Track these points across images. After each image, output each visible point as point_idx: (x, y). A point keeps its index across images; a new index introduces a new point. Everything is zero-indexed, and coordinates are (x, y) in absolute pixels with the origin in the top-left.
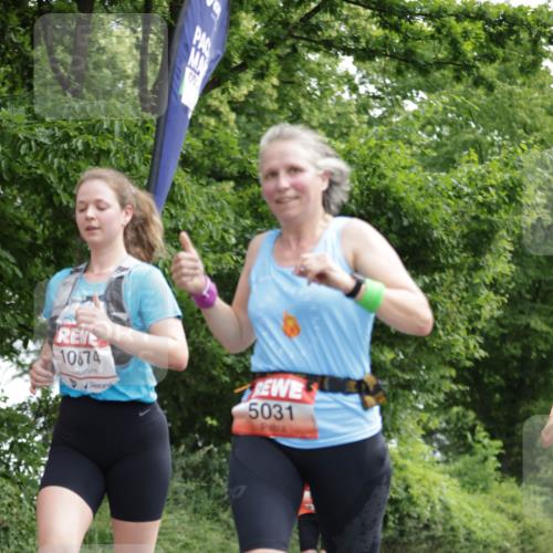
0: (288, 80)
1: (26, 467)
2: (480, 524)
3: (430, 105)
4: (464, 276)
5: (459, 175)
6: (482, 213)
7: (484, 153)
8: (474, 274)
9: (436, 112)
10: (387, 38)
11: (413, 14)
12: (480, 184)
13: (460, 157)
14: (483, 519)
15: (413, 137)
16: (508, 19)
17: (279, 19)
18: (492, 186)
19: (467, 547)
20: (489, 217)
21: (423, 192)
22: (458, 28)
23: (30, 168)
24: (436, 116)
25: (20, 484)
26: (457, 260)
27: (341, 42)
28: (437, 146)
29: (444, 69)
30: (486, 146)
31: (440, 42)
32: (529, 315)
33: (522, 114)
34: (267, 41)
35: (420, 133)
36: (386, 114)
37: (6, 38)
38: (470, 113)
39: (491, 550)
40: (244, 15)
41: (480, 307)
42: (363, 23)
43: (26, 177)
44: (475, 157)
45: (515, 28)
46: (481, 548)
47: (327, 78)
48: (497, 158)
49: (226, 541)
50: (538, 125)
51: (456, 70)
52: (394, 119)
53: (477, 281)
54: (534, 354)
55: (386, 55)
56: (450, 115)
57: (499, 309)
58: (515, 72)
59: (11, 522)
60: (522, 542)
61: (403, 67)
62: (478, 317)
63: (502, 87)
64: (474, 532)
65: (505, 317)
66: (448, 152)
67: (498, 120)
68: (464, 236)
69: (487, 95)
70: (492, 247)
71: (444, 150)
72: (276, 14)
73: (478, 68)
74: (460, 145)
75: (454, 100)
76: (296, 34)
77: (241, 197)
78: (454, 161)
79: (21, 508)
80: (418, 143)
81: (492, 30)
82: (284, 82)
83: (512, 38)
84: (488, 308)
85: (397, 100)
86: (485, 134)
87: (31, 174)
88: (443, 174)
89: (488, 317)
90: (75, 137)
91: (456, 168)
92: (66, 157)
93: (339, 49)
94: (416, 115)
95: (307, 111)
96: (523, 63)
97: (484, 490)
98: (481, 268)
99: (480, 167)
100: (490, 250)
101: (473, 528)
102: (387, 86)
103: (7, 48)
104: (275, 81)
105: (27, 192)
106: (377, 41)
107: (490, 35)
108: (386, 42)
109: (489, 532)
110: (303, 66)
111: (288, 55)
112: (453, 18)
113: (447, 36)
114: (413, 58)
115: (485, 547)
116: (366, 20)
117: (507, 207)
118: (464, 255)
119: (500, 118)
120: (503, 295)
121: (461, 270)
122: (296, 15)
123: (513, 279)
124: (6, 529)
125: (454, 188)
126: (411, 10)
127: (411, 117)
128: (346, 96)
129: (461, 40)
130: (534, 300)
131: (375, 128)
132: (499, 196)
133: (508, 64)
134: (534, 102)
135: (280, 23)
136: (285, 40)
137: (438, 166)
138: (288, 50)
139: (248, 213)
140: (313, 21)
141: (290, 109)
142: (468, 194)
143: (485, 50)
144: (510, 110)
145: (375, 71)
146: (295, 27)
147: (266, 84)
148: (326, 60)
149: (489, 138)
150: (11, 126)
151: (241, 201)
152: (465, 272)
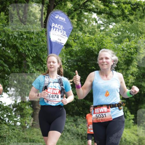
0: (79, 20)
1: (11, 121)
2: (128, 137)
3: (116, 26)
4: (125, 72)
5: (124, 45)
6: (129, 55)
7: (130, 39)
8: (127, 71)
9: (118, 28)
10: (105, 8)
11: (112, 3)
12: (129, 47)
13: (124, 40)
14: (129, 136)
15: (112, 35)
16: (137, 4)
17: (77, 3)
18: (132, 48)
19: (125, 143)
20: (131, 56)
21: (114, 49)
22: (124, 6)
23: (12, 42)
24: (118, 29)
25: (9, 126)
26: (123, 67)
27: (93, 10)
28: (118, 37)
29: (120, 17)
30: (131, 37)
31: (119, 10)
32: (142, 82)
33: (140, 29)
34: (74, 10)
35: (113, 34)
36: (105, 29)
37: (6, 8)
38: (127, 29)
39: (131, 144)
40: (68, 2)
41: (129, 80)
42: (99, 5)
43: (11, 45)
44: (128, 40)
45: (139, 6)
46: (128, 143)
47: (89, 19)
48: (134, 40)
49: (62, 141)
50: (144, 32)
51: (123, 17)
52: (107, 30)
53: (128, 73)
54: (143, 92)
55: (105, 13)
56: (121, 29)
57: (134, 80)
58: (138, 18)
59: (7, 136)
60: (139, 142)
61: (109, 16)
62: (128, 82)
63: (135, 22)
64: (127, 139)
65: (135, 82)
66: (121, 39)
67: (134, 31)
68: (125, 61)
69: (131, 24)
70: (132, 64)
71: (120, 38)
72: (76, 2)
73: (129, 17)
74: (124, 37)
75: (122, 25)
76: (81, 8)
77: (67, 50)
78: (122, 41)
79: (9, 132)
80: (113, 36)
81: (132, 7)
82: (78, 20)
83: (138, 9)
84: (131, 80)
85: (107, 25)
86: (130, 34)
87: (12, 44)
88: (119, 44)
89: (131, 82)
90: (24, 34)
91: (123, 43)
92: (22, 40)
93: (93, 12)
94: (112, 29)
95: (84, 28)
96: (140, 16)
97: (129, 128)
98: (129, 69)
99: (129, 43)
100: (131, 65)
101: (126, 138)
102: (105, 21)
103: (6, 11)
104: (76, 20)
105: (11, 49)
106: (103, 9)
107: (132, 8)
108: (105, 10)
109: (130, 139)
110: (83, 16)
111: (79, 13)
112: (123, 4)
113: (121, 8)
114: (112, 14)
115: (129, 143)
116: (100, 4)
117: (136, 53)
118: (125, 66)
119: (134, 30)
120: (135, 77)
121: (124, 70)
122: (82, 3)
123: (137, 73)
124: (5, 138)
125: (122, 48)
126: (112, 1)
127: (111, 30)
128: (94, 24)
129: (124, 9)
130: (143, 78)
131: (102, 32)
132: (134, 51)
133: (137, 16)
134: (143, 26)
135: (77, 5)
136: (79, 9)
137: (118, 43)
138: (79, 12)
139: (68, 54)
140: (86, 4)
141: (80, 27)
142: (126, 50)
143: (131, 12)
144: (137, 28)
145: (102, 17)
146: (81, 6)
147: (74, 21)
148: (89, 14)
149: (131, 35)
150: (8, 32)
151: (67, 51)
152: (125, 71)
